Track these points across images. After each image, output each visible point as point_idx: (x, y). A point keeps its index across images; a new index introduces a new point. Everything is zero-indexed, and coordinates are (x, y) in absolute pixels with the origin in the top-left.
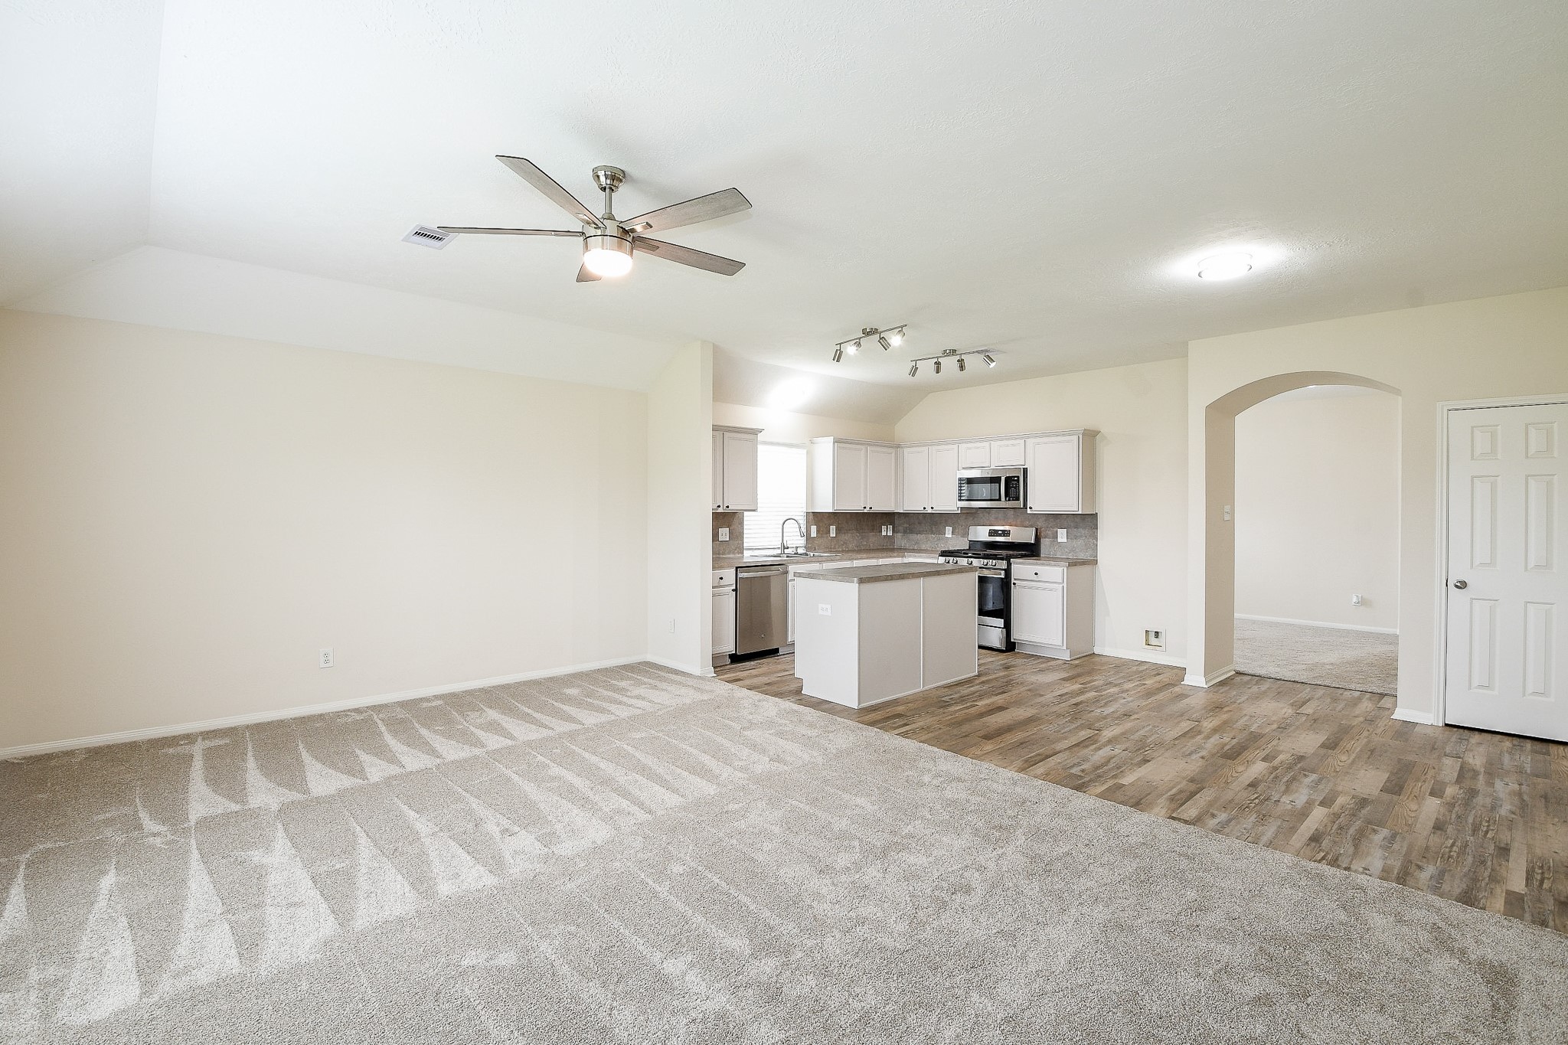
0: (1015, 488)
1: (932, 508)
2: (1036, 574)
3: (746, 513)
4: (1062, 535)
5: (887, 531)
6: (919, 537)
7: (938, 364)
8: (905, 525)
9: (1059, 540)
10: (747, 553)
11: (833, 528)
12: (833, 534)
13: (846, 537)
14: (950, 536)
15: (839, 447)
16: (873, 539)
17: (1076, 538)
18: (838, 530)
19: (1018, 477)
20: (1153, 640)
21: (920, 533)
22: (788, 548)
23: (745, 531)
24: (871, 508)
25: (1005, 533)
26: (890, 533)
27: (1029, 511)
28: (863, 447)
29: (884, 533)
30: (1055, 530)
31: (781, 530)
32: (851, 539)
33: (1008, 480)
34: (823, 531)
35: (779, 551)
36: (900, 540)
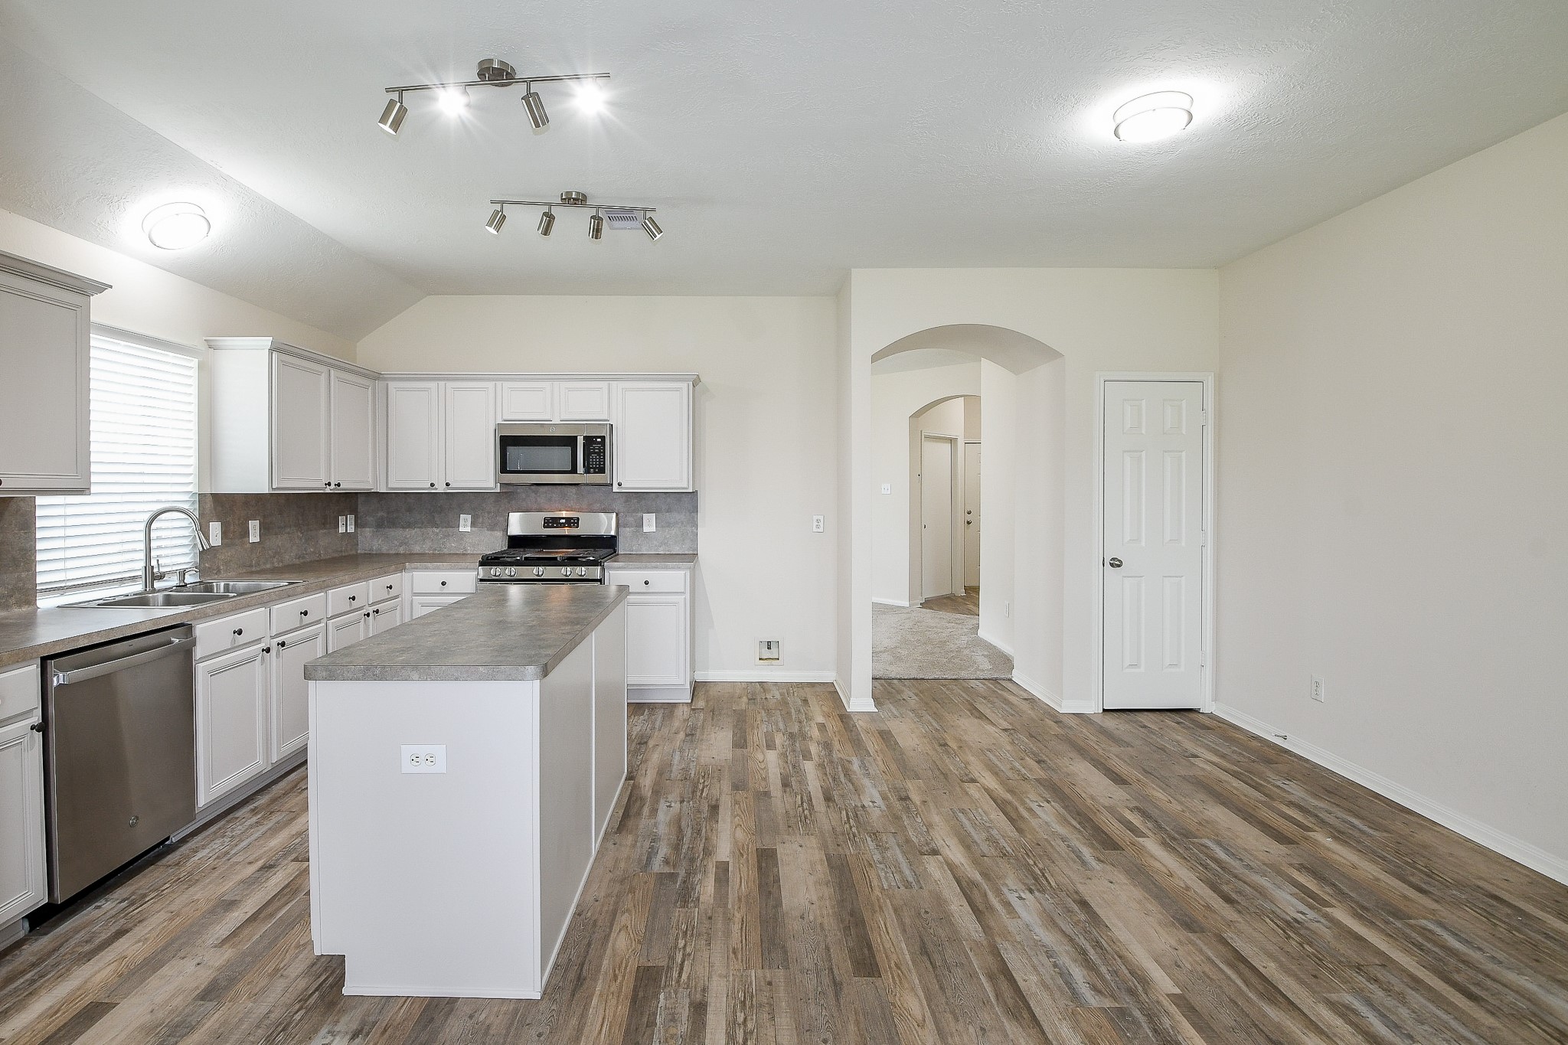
0: (598, 454)
1: (447, 484)
2: (646, 583)
3: (40, 500)
4: (650, 524)
5: (346, 525)
6: (409, 533)
7: (550, 218)
8: (380, 514)
9: (646, 529)
10: (44, 603)
11: (254, 526)
12: (254, 537)
13: (277, 541)
14: (468, 529)
15: (283, 364)
16: (324, 543)
17: (669, 525)
18: (264, 529)
19: (603, 438)
20: (766, 654)
21: (409, 525)
22: (161, 577)
23: (39, 546)
24: (339, 485)
25: (572, 522)
26: (351, 529)
27: (615, 488)
28: (324, 369)
29: (342, 530)
30: (639, 514)
31: (142, 536)
32: (289, 545)
33: (589, 440)
34: (234, 533)
35: (138, 587)
36: (370, 540)
